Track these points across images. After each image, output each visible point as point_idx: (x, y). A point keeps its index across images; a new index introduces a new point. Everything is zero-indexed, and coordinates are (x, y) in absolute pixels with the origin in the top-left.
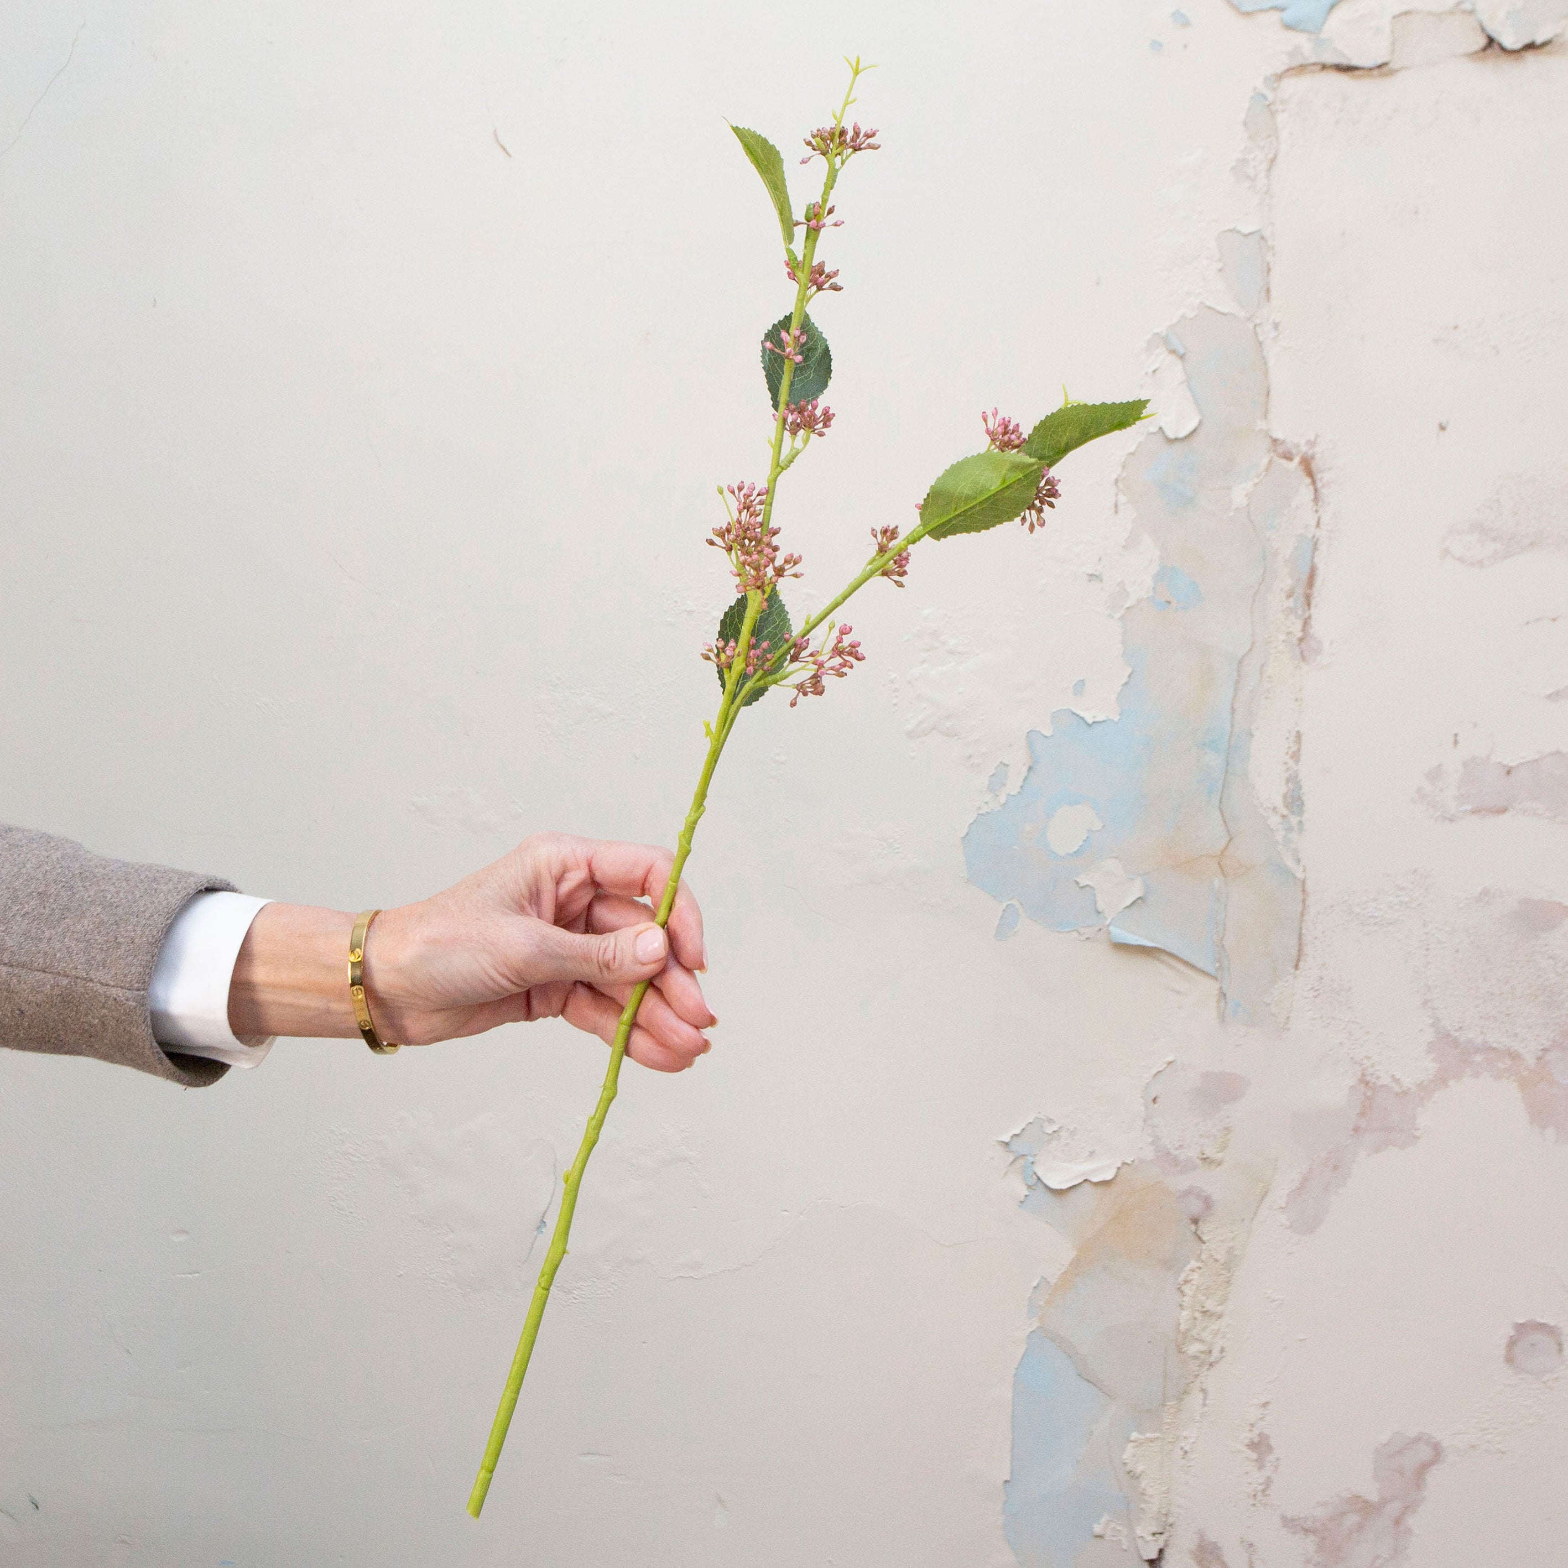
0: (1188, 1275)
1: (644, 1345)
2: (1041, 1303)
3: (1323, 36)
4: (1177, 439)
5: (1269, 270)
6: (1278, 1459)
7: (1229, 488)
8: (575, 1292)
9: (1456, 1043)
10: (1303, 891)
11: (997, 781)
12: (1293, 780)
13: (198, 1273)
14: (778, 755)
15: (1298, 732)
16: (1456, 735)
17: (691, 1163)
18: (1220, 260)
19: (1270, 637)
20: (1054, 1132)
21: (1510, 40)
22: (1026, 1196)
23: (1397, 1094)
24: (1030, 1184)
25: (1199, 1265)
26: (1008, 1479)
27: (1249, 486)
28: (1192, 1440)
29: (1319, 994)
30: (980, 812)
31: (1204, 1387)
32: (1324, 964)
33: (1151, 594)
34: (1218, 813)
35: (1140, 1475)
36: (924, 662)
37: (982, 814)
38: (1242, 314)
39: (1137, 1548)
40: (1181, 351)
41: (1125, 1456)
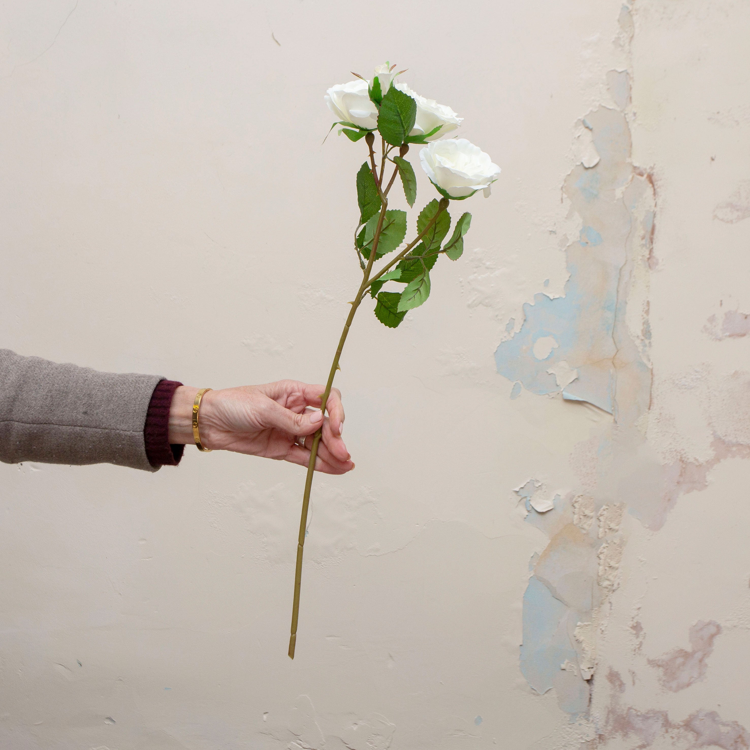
0: (602, 550)
2: (535, 564)
4: (589, 168)
5: (631, 88)
6: (645, 633)
7: (614, 190)
8: (322, 563)
9: (724, 442)
10: (652, 374)
11: (510, 327)
12: (646, 323)
13: (151, 558)
15: (648, 301)
16: (721, 301)
17: (374, 504)
18: (608, 84)
19: (634, 258)
20: (539, 486)
22: (527, 515)
23: (697, 466)
24: (529, 510)
25: (607, 545)
26: (521, 644)
27: (623, 188)
28: (606, 625)
29: (660, 421)
31: (611, 601)
32: (662, 407)
33: (579, 239)
34: (612, 339)
35: (582, 641)
36: (475, 273)
37: (503, 342)
38: (618, 109)
39: (581, 674)
40: (591, 127)
41: (575, 633)
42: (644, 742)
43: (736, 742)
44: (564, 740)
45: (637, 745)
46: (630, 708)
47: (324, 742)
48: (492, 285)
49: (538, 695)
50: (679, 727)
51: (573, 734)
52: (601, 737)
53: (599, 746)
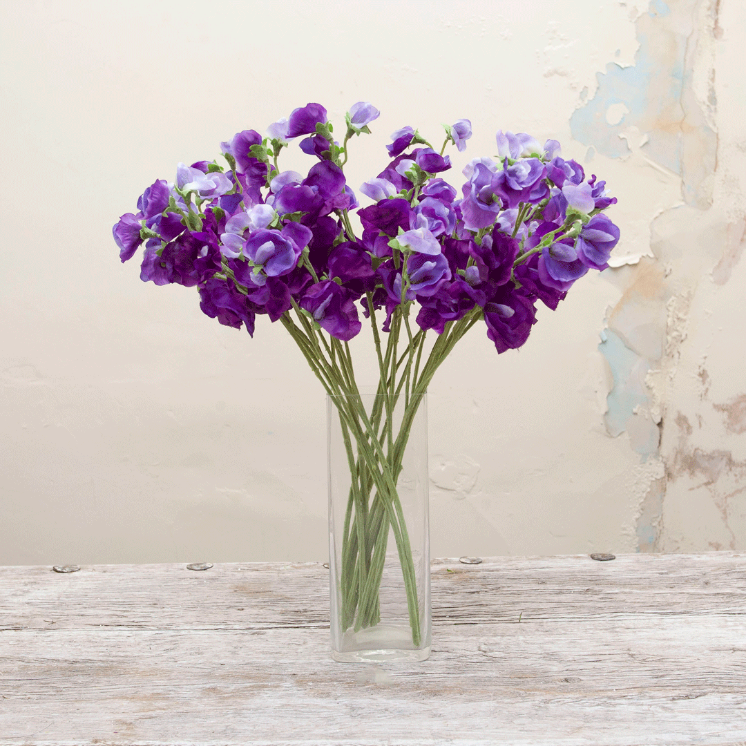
0: (671, 303)
2: (609, 317)
6: (711, 380)
10: (717, 138)
11: (583, 95)
12: (712, 90)
15: (713, 69)
19: (700, 28)
25: (675, 298)
28: (674, 373)
29: (725, 182)
30: (576, 108)
31: (679, 351)
32: (727, 169)
33: (648, 11)
34: (679, 105)
35: (652, 388)
36: (550, 44)
39: (652, 418)
41: (646, 380)
42: (709, 479)
44: (636, 478)
45: (703, 482)
46: (696, 449)
48: (566, 55)
49: (612, 437)
50: (742, 465)
51: (644, 473)
52: (669, 475)
53: (668, 484)
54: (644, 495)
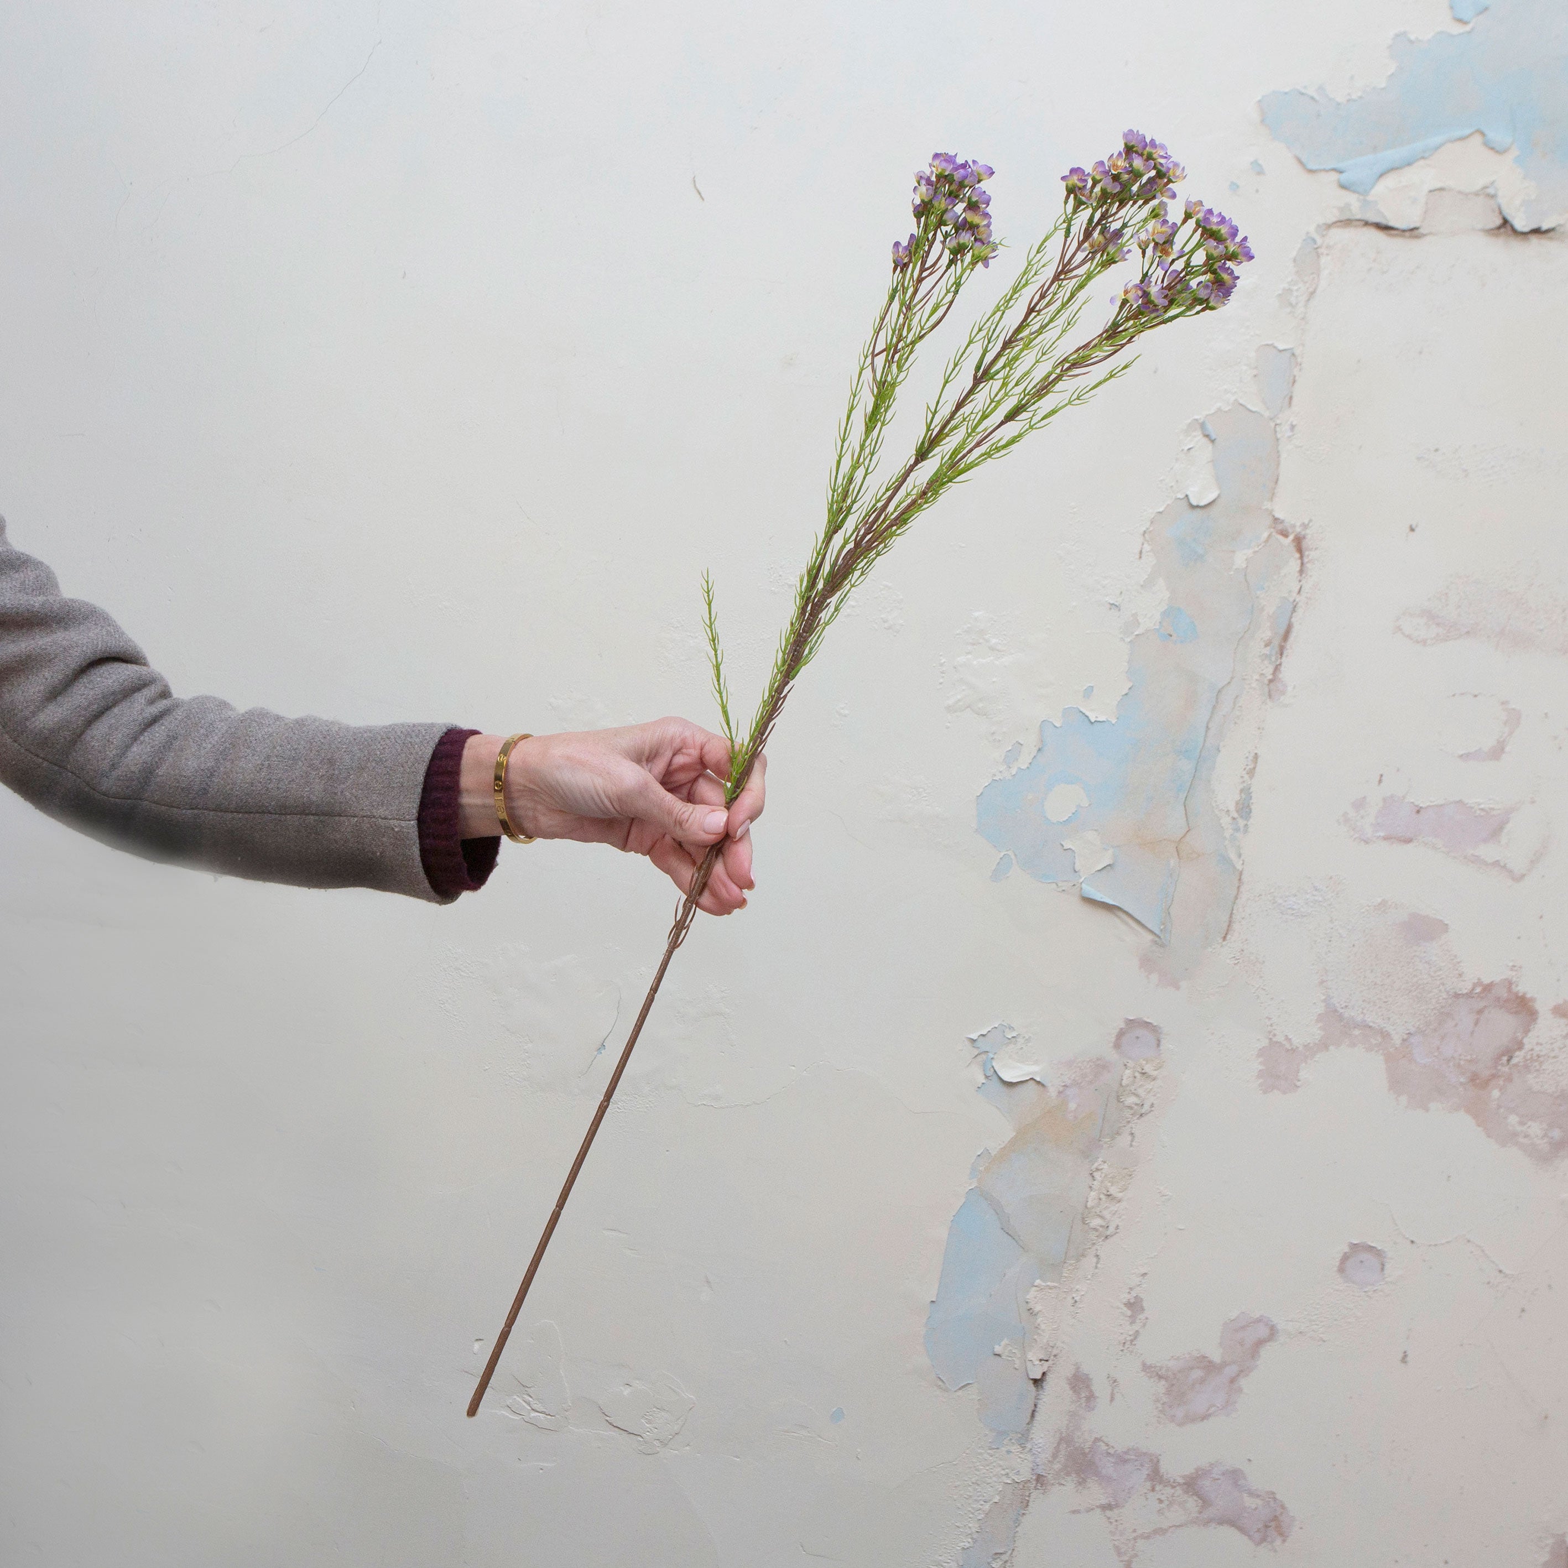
0: (1100, 1164)
1: (667, 1153)
2: (981, 1169)
3: (1369, 198)
4: (1198, 507)
5: (1294, 382)
6: (1147, 1318)
7: (1234, 552)
9: (1341, 1018)
10: (1240, 880)
11: (1011, 756)
12: (1246, 791)
14: (843, 709)
15: (1256, 754)
16: (1382, 776)
17: (725, 1018)
18: (1256, 368)
19: (1246, 675)
20: (1013, 1037)
21: (1521, 224)
22: (983, 1083)
23: (1288, 1050)
24: (988, 1074)
25: (1110, 1158)
26: (934, 1300)
27: (1249, 552)
28: (1082, 1293)
29: (1238, 962)
30: (994, 779)
31: (1099, 1254)
32: (1246, 940)
33: (1158, 627)
34: (1183, 808)
35: (1038, 1313)
36: (969, 653)
37: (996, 780)
38: (1267, 414)
39: (1026, 1368)
40: (1213, 437)
41: (1028, 1297)
42: (1111, 1499)
43: (1267, 1527)
44: (978, 1473)
45: (1098, 1503)
46: (1097, 1440)
47: (570, 1406)
48: (994, 679)
49: (946, 1390)
50: (1175, 1485)
51: (994, 1466)
52: (1039, 1478)
53: (1035, 1494)
54: (987, 1507)
